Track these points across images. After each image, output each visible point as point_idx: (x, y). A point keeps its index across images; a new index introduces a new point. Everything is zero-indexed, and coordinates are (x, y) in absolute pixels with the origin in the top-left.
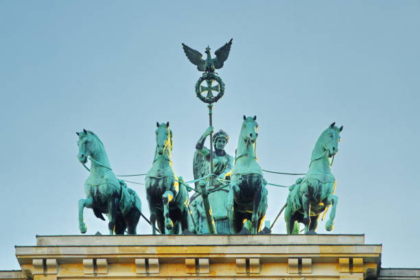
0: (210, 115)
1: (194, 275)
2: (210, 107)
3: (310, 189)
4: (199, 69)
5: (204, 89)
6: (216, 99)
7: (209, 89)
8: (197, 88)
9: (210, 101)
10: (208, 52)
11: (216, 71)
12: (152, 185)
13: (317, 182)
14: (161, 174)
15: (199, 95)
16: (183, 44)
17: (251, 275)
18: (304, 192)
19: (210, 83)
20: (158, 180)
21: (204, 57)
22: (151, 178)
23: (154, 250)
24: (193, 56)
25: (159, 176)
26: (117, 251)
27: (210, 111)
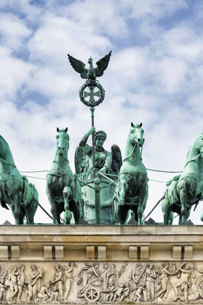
0: (93, 117)
1: (93, 260)
2: (92, 111)
3: (187, 186)
4: (82, 77)
5: (87, 94)
6: (98, 103)
7: (92, 95)
8: (81, 93)
9: (92, 105)
10: (90, 62)
11: (97, 78)
12: (53, 181)
13: (193, 180)
14: (61, 172)
15: (82, 100)
16: (68, 55)
17: (141, 260)
18: (181, 188)
19: (92, 89)
20: (58, 177)
21: (87, 67)
22: (52, 175)
23: (60, 239)
24: (77, 65)
25: (59, 174)
26: (28, 239)
27: (93, 113)
